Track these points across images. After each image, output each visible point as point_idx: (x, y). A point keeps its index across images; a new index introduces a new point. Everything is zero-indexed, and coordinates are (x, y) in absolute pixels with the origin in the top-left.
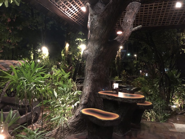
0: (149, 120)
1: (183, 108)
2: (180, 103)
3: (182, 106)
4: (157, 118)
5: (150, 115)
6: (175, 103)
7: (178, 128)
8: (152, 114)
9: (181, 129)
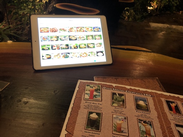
0: (126, 19)
1: (159, 10)
2: (157, 4)
3: (158, 8)
4: (135, 18)
5: (129, 14)
6: (152, 4)
7: (153, 27)
8: (131, 14)
9: (156, 27)
